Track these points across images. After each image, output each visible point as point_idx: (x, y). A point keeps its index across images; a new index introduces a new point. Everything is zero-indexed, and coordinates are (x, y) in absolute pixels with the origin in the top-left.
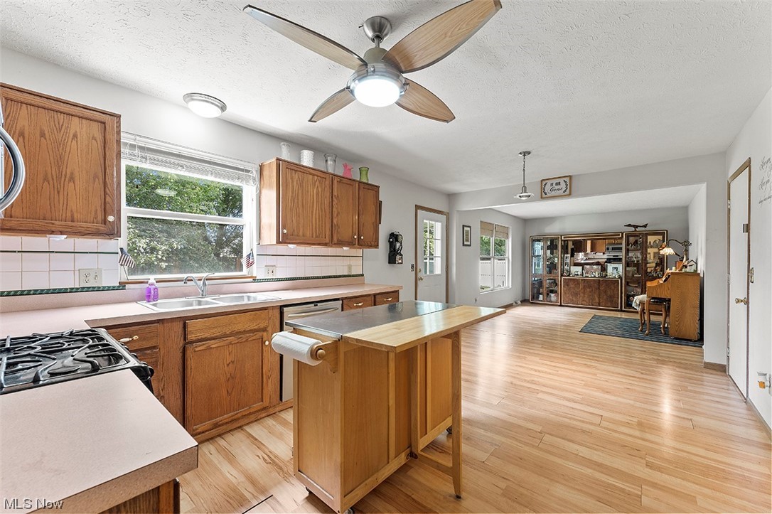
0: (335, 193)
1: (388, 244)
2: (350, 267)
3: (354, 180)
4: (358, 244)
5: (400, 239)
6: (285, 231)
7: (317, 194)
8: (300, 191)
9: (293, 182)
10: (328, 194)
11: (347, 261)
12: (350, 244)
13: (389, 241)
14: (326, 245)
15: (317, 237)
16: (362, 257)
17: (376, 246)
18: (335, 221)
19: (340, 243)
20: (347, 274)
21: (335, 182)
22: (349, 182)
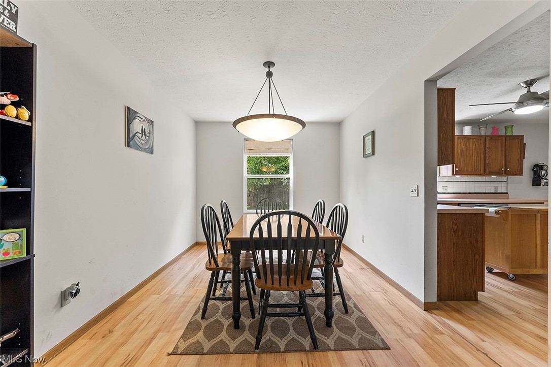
0: (487, 145)
1: (532, 173)
2: (496, 188)
3: (502, 136)
4: (505, 174)
5: (545, 168)
6: (457, 169)
7: (475, 149)
8: (465, 149)
9: (461, 145)
10: (482, 146)
11: (494, 184)
12: (499, 174)
13: (533, 170)
14: (480, 175)
15: (475, 171)
16: (507, 181)
17: (521, 174)
18: (487, 162)
19: (490, 174)
20: (493, 192)
21: (488, 140)
22: (498, 138)
